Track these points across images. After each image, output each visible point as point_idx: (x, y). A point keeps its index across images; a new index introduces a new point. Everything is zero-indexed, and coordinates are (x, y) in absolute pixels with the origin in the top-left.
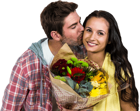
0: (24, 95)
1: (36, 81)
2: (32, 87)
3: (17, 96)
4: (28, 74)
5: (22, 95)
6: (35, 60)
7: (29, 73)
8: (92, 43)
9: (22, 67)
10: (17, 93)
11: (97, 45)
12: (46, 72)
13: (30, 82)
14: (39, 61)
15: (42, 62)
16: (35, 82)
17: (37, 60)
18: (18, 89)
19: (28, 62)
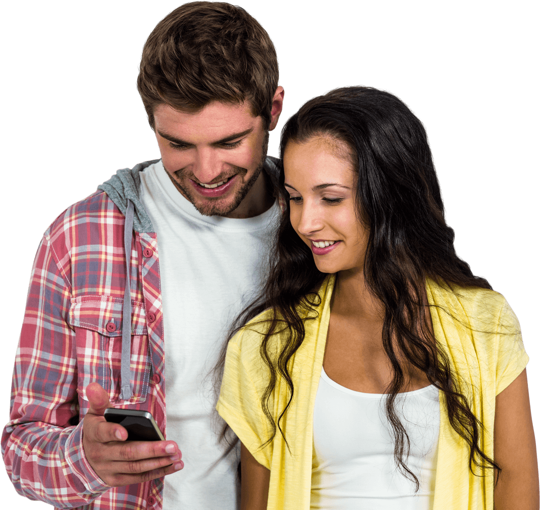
1: (105, 297)
6: (102, 213)
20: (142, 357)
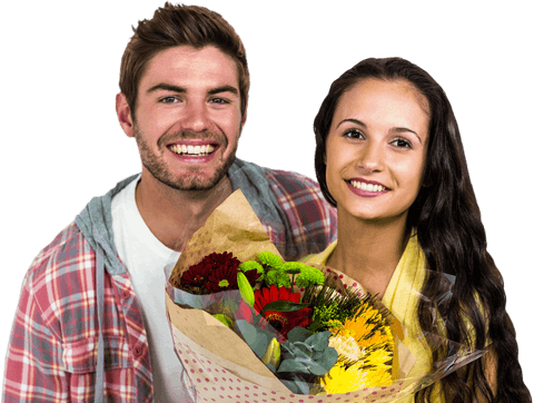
0: (58, 395)
1: (91, 339)
2: (76, 360)
3: (30, 396)
4: (53, 313)
5: (50, 393)
6: (81, 258)
7: (56, 306)
8: (368, 182)
9: (34, 286)
10: (29, 384)
11: (387, 189)
12: (122, 301)
13: (67, 342)
14: (95, 259)
15: (107, 264)
16: (87, 343)
17: (88, 256)
18: (32, 370)
19: (52, 266)
20: (129, 387)
